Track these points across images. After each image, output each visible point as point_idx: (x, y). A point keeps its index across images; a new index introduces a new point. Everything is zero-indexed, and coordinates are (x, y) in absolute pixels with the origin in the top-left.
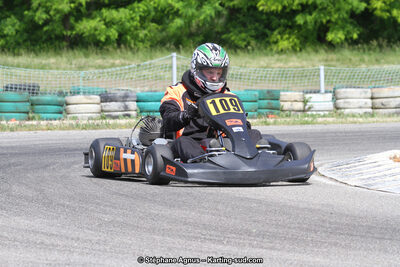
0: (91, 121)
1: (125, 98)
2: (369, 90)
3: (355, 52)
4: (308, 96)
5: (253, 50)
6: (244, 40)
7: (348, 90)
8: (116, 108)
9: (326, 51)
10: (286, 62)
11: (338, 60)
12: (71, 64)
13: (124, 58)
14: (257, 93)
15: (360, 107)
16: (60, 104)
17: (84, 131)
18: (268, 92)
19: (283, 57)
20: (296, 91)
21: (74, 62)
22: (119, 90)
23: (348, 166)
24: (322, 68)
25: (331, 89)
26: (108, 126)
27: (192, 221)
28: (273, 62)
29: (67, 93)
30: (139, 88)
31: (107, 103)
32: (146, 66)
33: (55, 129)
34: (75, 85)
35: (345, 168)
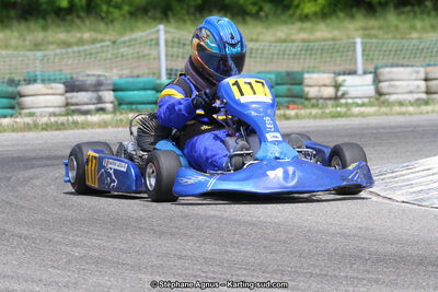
0: (52, 119)
1: (98, 86)
2: (422, 70)
3: (403, 17)
4: (340, 78)
5: (267, 16)
6: (255, 4)
7: (394, 69)
8: (86, 100)
9: (365, 16)
10: (312, 31)
11: (380, 28)
12: (24, 40)
13: (95, 30)
14: (273, 76)
15: (411, 92)
16: (12, 96)
17: (44, 133)
18: (289, 74)
19: (307, 25)
20: (324, 72)
21: (29, 37)
22: (88, 75)
23: (394, 175)
24: (359, 41)
25: (371, 68)
26: (76, 125)
27: (189, 253)
28: (294, 32)
29: (19, 81)
30: (115, 71)
31: (75, 94)
32: (124, 42)
33: (5, 131)
34: (31, 70)
35: (389, 178)
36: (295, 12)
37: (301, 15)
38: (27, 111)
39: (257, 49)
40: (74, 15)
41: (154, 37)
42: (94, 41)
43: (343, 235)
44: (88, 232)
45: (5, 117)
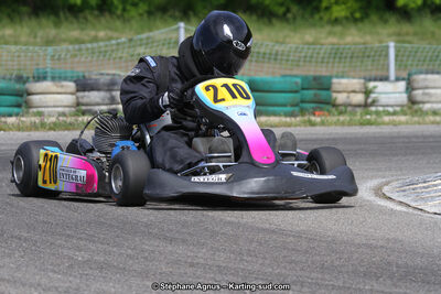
0: (61, 118)
1: (111, 86)
4: (371, 84)
5: (295, 18)
6: (282, 4)
7: (430, 76)
8: (98, 100)
9: (398, 22)
10: (342, 35)
11: (415, 34)
12: (35, 37)
13: (111, 29)
14: (299, 80)
16: (19, 94)
17: (52, 132)
18: (315, 78)
19: (338, 29)
20: (354, 78)
21: (40, 33)
22: (102, 74)
24: (392, 45)
25: (405, 75)
27: (202, 261)
28: (323, 36)
29: (28, 78)
31: (86, 93)
32: (141, 40)
33: (10, 129)
34: (41, 66)
35: (421, 188)
36: (324, 15)
38: (35, 110)
39: (283, 52)
42: (109, 38)
43: (369, 246)
45: (10, 115)
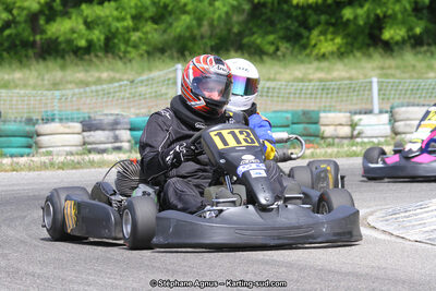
0: (69, 158)
1: (114, 125)
3: (420, 56)
4: (356, 118)
5: (284, 56)
6: (272, 43)
7: (411, 109)
8: (103, 139)
9: (382, 56)
10: (330, 70)
11: (398, 67)
12: (43, 79)
13: (113, 70)
14: (289, 115)
16: (29, 136)
17: (61, 171)
18: (305, 113)
19: (324, 64)
20: (340, 111)
21: (47, 76)
22: (106, 115)
23: (407, 214)
24: (375, 80)
25: (388, 108)
26: (92, 164)
28: (311, 71)
29: (37, 120)
30: (133, 110)
31: (92, 133)
32: (142, 82)
33: (22, 169)
34: (49, 109)
35: (402, 217)
36: (311, 52)
37: (317, 55)
38: (44, 150)
39: (274, 89)
40: (92, 54)
41: (171, 76)
42: (112, 80)
43: (355, 274)
44: (100, 271)
45: (22, 156)
